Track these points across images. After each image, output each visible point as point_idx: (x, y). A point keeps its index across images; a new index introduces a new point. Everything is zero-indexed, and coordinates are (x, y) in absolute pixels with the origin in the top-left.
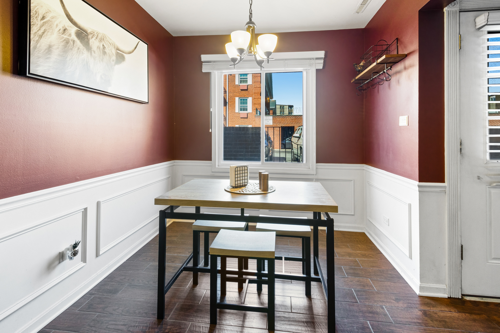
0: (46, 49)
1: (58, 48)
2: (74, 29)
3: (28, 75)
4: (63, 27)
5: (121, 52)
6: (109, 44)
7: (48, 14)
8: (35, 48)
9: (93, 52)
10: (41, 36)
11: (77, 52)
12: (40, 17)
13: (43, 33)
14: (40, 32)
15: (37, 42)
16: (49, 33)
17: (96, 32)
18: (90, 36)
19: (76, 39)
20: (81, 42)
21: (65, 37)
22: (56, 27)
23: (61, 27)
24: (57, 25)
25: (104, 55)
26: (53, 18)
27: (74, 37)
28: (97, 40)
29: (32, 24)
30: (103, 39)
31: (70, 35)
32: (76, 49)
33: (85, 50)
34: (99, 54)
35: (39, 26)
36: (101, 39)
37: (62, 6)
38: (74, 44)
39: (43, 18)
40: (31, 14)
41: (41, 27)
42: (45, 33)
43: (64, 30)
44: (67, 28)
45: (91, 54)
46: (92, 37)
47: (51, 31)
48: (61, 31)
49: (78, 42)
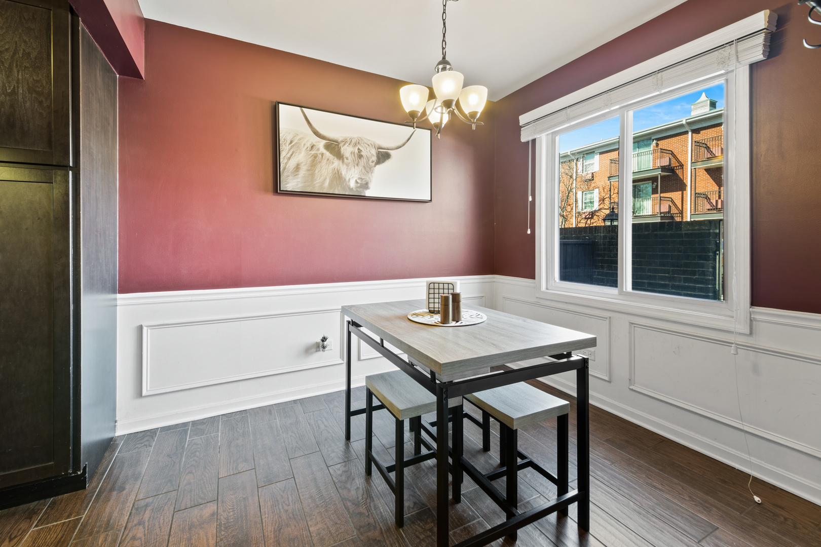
0: (294, 168)
1: (306, 164)
2: (322, 143)
3: (279, 191)
4: (310, 145)
5: (385, 149)
6: (367, 146)
7: (295, 138)
8: (285, 169)
9: (345, 159)
10: (289, 159)
11: (327, 163)
12: (289, 142)
13: (292, 155)
14: (289, 155)
15: (286, 164)
16: (297, 154)
17: (348, 139)
18: (341, 145)
19: (324, 151)
20: (331, 153)
21: (313, 152)
22: (304, 147)
23: (308, 145)
24: (304, 145)
25: (360, 158)
26: (300, 139)
27: (323, 150)
28: (351, 146)
29: (281, 150)
30: (359, 142)
31: (318, 149)
32: (326, 160)
33: (336, 159)
34: (353, 159)
35: (287, 150)
36: (356, 144)
37: (309, 126)
38: (322, 156)
39: (291, 142)
40: (280, 142)
41: (289, 151)
42: (293, 155)
43: (312, 147)
44: (315, 144)
45: (343, 162)
46: (344, 145)
47: (299, 151)
48: (309, 149)
49: (328, 154)
